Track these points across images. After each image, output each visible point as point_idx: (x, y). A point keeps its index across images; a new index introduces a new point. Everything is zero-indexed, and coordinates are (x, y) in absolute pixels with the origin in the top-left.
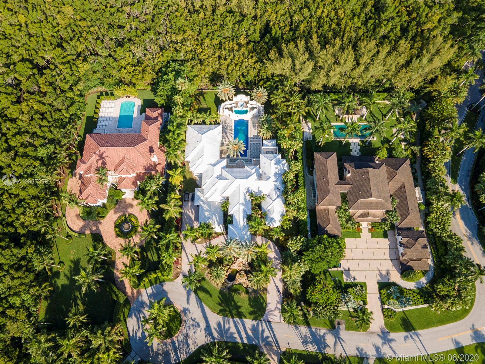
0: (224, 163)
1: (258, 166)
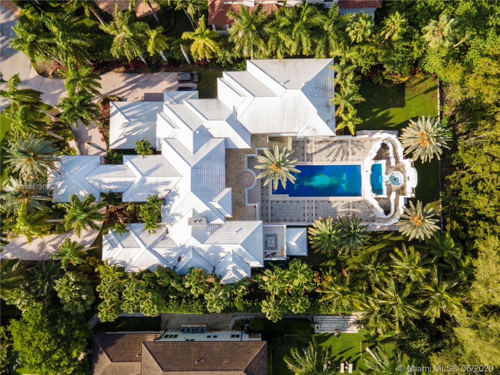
1: (229, 216)
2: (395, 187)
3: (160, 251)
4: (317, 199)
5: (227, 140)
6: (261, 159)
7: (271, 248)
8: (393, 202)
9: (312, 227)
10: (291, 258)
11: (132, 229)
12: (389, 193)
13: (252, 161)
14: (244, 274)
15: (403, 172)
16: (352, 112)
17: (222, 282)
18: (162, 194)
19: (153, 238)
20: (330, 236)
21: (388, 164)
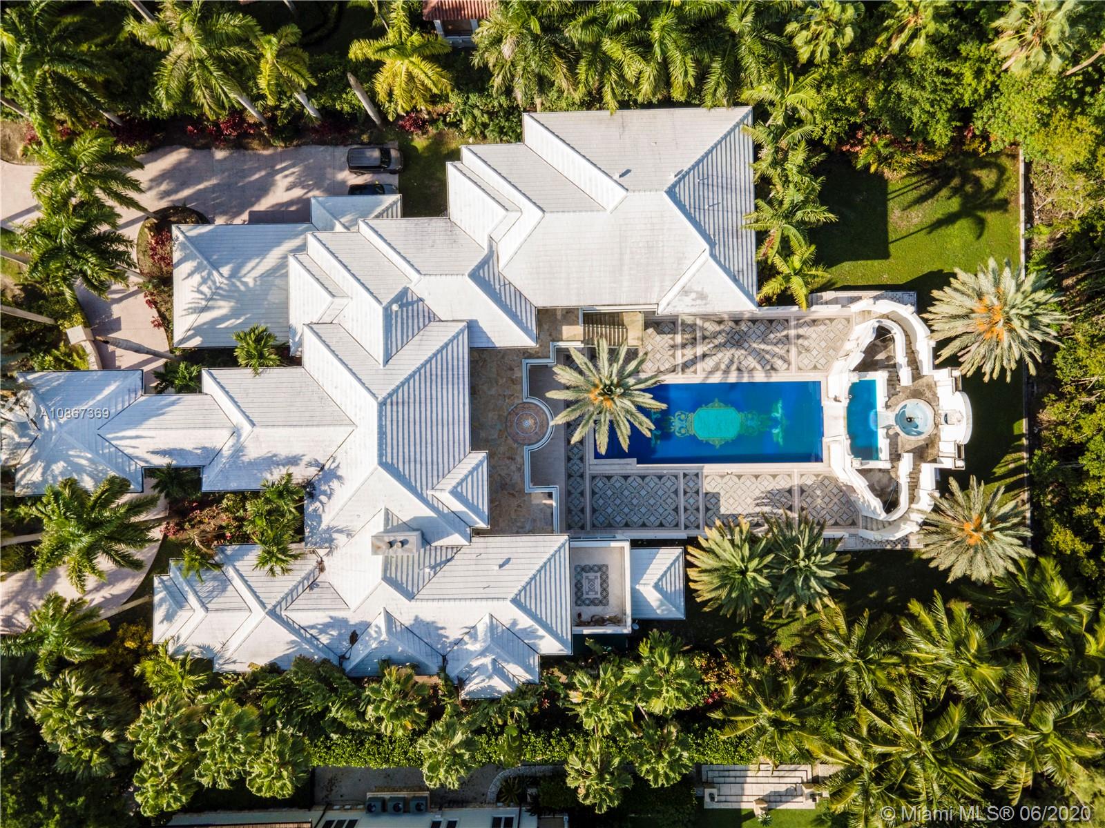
1: (482, 525)
2: (909, 441)
3: (302, 618)
4: (708, 468)
5: (472, 327)
6: (564, 375)
7: (593, 602)
8: (904, 481)
9: (693, 542)
10: (645, 625)
11: (230, 560)
12: (895, 457)
13: (540, 379)
14: (520, 674)
15: (932, 401)
16: (803, 251)
17: (463, 695)
18: (300, 474)
19: (284, 584)
20: (743, 572)
21: (893, 381)
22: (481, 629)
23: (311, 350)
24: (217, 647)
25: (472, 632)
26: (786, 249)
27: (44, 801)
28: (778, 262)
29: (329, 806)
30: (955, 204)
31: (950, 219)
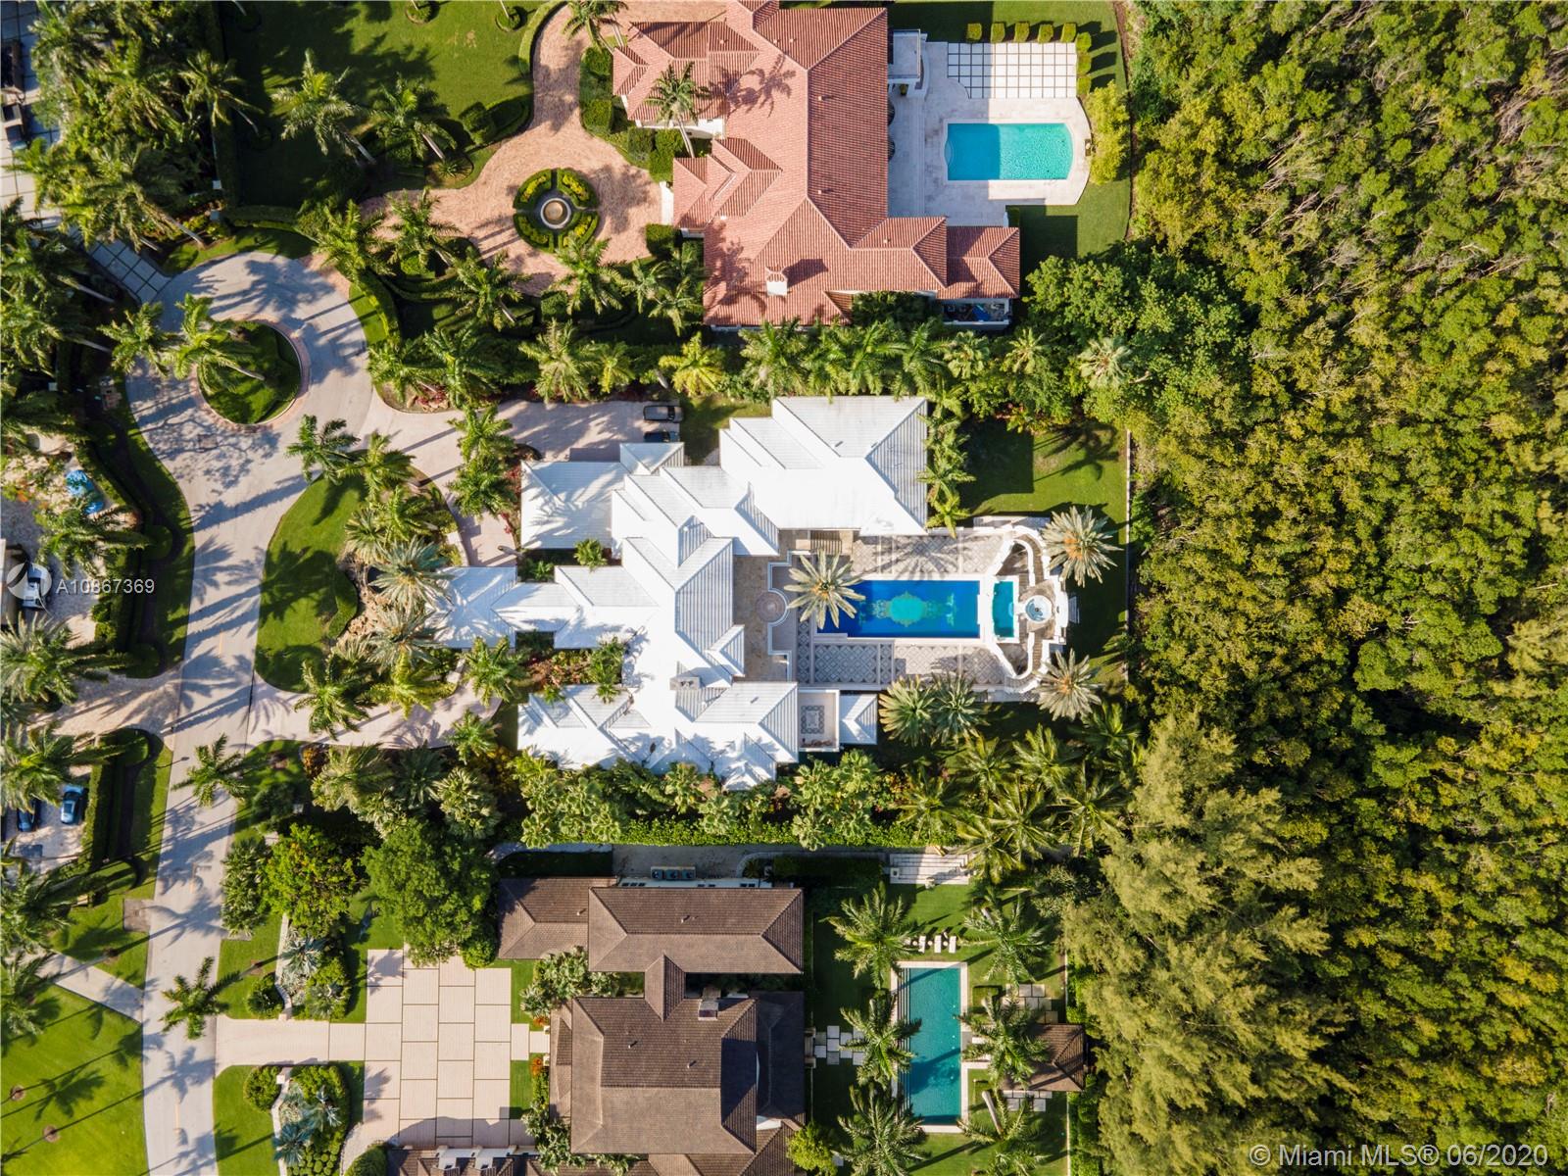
0: (758, 546)
1: (740, 674)
2: (1034, 625)
3: (620, 733)
4: (899, 641)
5: (735, 542)
6: (797, 575)
7: (813, 731)
8: (1030, 652)
9: (885, 692)
10: (848, 747)
11: (571, 694)
12: (1024, 635)
13: (780, 577)
14: (764, 775)
15: (1051, 597)
16: (953, 500)
17: (725, 788)
18: (623, 637)
19: (609, 710)
20: (914, 710)
21: (1024, 583)
22: (738, 744)
23: (628, 555)
24: (561, 753)
25: (732, 745)
26: (942, 499)
27: (448, 850)
28: (936, 505)
29: (623, 876)
30: (1081, 455)
31: (1077, 465)
